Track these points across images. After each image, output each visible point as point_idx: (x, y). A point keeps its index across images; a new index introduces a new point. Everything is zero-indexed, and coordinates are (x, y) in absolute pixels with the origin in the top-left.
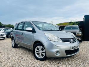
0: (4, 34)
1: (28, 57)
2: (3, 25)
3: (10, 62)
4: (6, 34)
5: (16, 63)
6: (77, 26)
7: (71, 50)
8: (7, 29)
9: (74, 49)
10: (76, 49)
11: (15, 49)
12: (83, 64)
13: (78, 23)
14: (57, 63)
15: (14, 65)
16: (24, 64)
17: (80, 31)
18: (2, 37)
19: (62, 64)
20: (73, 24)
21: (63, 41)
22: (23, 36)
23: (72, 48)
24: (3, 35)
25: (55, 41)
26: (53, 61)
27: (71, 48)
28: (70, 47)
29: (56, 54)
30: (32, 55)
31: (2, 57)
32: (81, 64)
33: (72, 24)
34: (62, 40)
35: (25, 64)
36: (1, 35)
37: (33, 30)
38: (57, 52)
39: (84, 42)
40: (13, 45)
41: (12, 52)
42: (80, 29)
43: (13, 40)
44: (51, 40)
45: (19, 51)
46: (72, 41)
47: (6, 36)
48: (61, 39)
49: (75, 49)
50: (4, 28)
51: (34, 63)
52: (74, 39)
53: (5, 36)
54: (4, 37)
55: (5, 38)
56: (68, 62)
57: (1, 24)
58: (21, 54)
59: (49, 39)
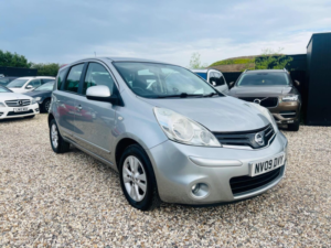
0: (31, 99)
1: (98, 191)
2: (32, 67)
3: (31, 215)
4: (38, 99)
5: (49, 217)
6: (283, 72)
7: (253, 175)
8: (43, 82)
9: (264, 172)
10: (273, 168)
11: (60, 156)
12: (297, 225)
13: (286, 62)
14: (200, 221)
15: (41, 229)
16: (76, 225)
17: (291, 92)
18: (22, 109)
19: (218, 223)
20: (271, 66)
21: (222, 143)
22: (89, 113)
23: (257, 168)
24: (28, 102)
25: (193, 141)
26: (185, 212)
27: (254, 167)
28: (250, 166)
29: (193, 191)
30: (114, 184)
31: (7, 190)
32: (287, 229)
33: (266, 63)
34: (219, 139)
35: (80, 226)
36: (21, 105)
37: (115, 97)
38: (199, 185)
39: (303, 128)
40: (56, 144)
41: (47, 170)
42: (294, 85)
43: (54, 127)
44: (178, 138)
45: (72, 165)
46: (257, 139)
47: (36, 106)
48: (216, 134)
49: (269, 170)
50: (30, 79)
51: (115, 222)
52: (266, 133)
53: (34, 106)
54: (31, 111)
55: (35, 113)
56: (241, 219)
57: (25, 61)
58: (76, 177)
59: (170, 136)
